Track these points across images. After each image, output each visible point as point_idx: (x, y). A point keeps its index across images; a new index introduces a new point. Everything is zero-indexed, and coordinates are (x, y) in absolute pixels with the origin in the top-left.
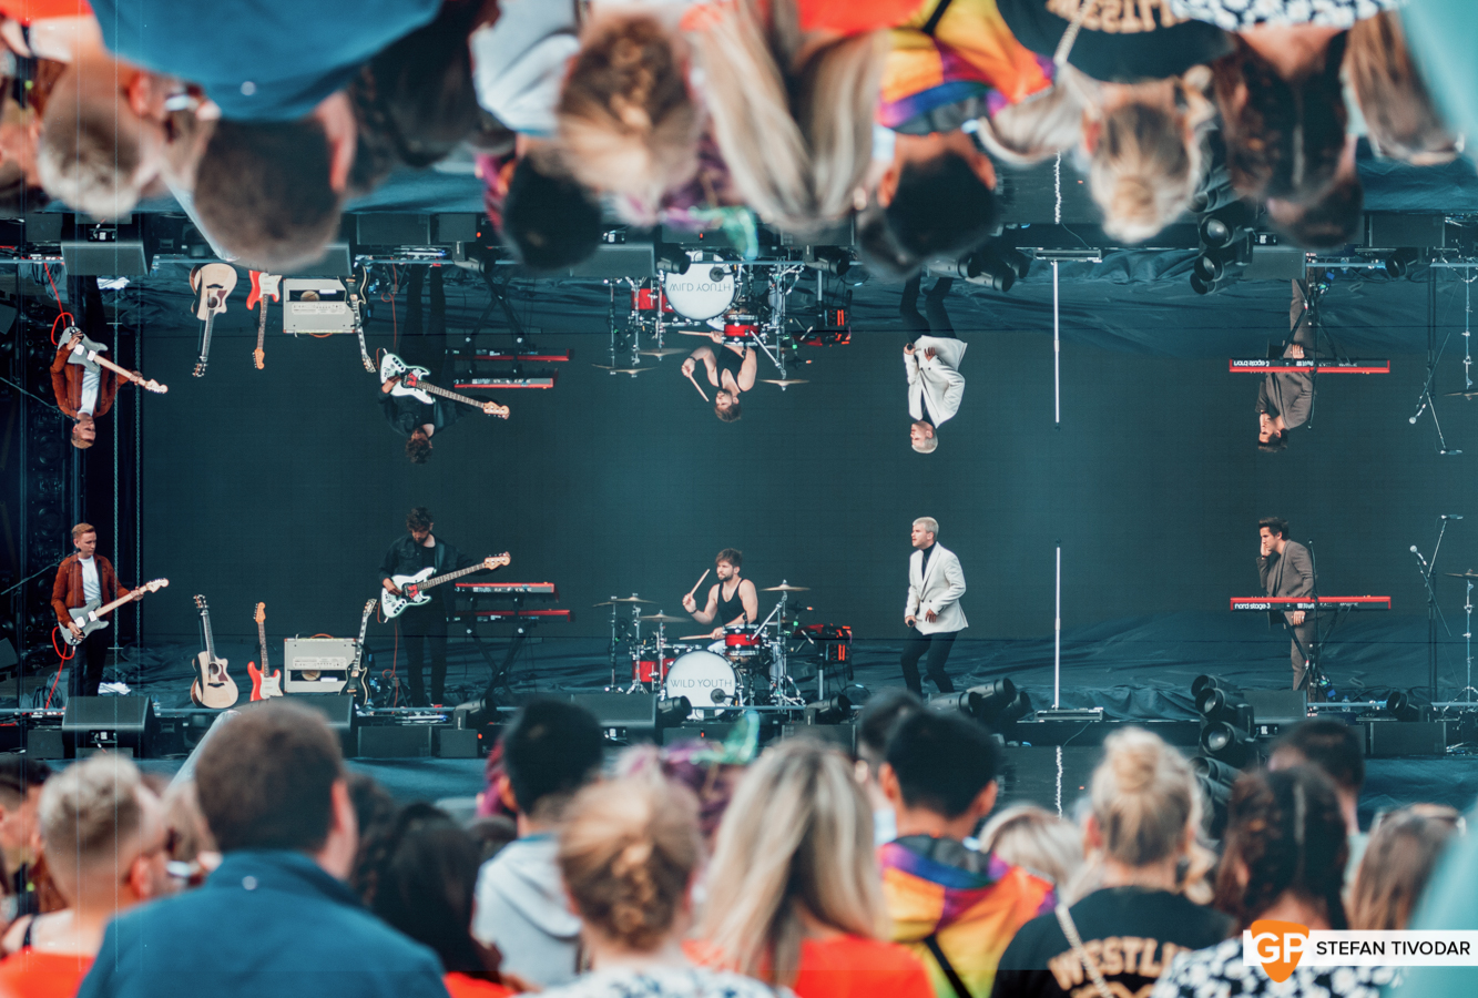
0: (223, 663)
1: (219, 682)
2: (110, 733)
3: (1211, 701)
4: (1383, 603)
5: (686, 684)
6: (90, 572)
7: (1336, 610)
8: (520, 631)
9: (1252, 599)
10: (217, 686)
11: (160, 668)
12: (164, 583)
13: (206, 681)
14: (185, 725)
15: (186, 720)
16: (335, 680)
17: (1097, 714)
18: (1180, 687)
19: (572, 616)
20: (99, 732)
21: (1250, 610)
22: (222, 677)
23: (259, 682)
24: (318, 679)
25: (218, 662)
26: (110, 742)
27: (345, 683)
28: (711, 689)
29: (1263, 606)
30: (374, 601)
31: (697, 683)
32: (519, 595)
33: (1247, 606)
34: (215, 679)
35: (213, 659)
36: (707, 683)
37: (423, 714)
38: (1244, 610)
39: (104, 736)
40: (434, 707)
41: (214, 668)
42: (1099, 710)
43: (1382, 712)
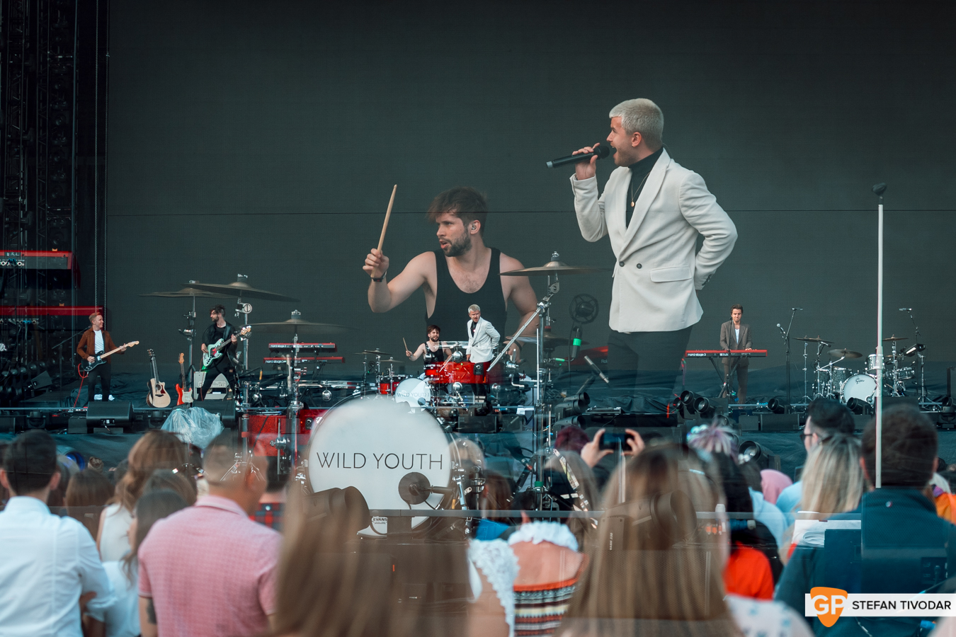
0: (163, 384)
1: (160, 394)
2: (111, 420)
3: (702, 404)
4: (763, 353)
5: (349, 462)
6: (99, 337)
7: (739, 357)
8: (318, 368)
9: (696, 351)
10: (160, 396)
11: (124, 387)
12: (137, 343)
13: (154, 393)
14: (149, 416)
15: (149, 414)
16: (220, 393)
17: (618, 410)
18: (656, 397)
19: (343, 360)
20: (106, 420)
21: (695, 357)
22: (163, 392)
23: (182, 395)
24: (211, 393)
25: (160, 384)
26: (111, 425)
27: (225, 395)
28: (401, 473)
29: (702, 355)
30: (240, 353)
31: (371, 461)
32: (317, 349)
33: (694, 355)
34: (159, 393)
35: (158, 382)
36: (392, 461)
37: (269, 411)
38: (692, 357)
39: (108, 422)
40: (276, 408)
41: (158, 386)
42: (619, 408)
43: (764, 409)
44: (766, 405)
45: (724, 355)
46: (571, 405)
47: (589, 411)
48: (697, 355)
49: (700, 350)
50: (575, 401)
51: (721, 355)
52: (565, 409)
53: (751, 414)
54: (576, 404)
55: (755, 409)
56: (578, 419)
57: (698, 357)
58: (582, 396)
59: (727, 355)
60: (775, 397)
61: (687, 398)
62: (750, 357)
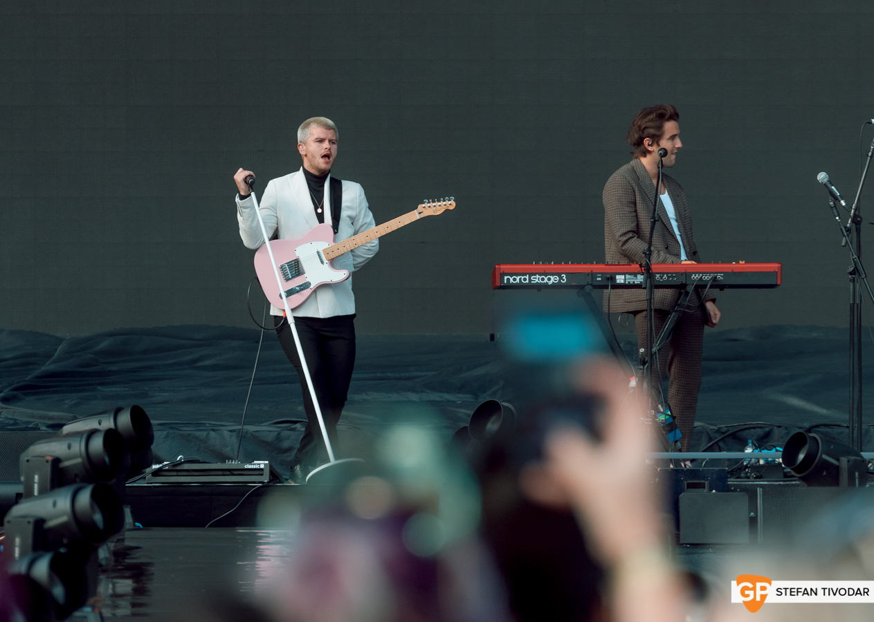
4: (766, 274)
7: (683, 286)
9: (533, 267)
21: (531, 286)
29: (553, 279)
33: (526, 279)
38: (520, 286)
42: (262, 464)
43: (771, 466)
44: (775, 455)
45: (630, 279)
46: (78, 447)
47: (156, 473)
48: (537, 279)
49: (547, 260)
50: (92, 433)
51: (620, 279)
52: (56, 461)
53: (725, 488)
54: (97, 444)
55: (738, 469)
56: (93, 496)
57: (539, 287)
58: (125, 419)
59: (640, 279)
60: (809, 430)
61: (492, 426)
62: (722, 287)
